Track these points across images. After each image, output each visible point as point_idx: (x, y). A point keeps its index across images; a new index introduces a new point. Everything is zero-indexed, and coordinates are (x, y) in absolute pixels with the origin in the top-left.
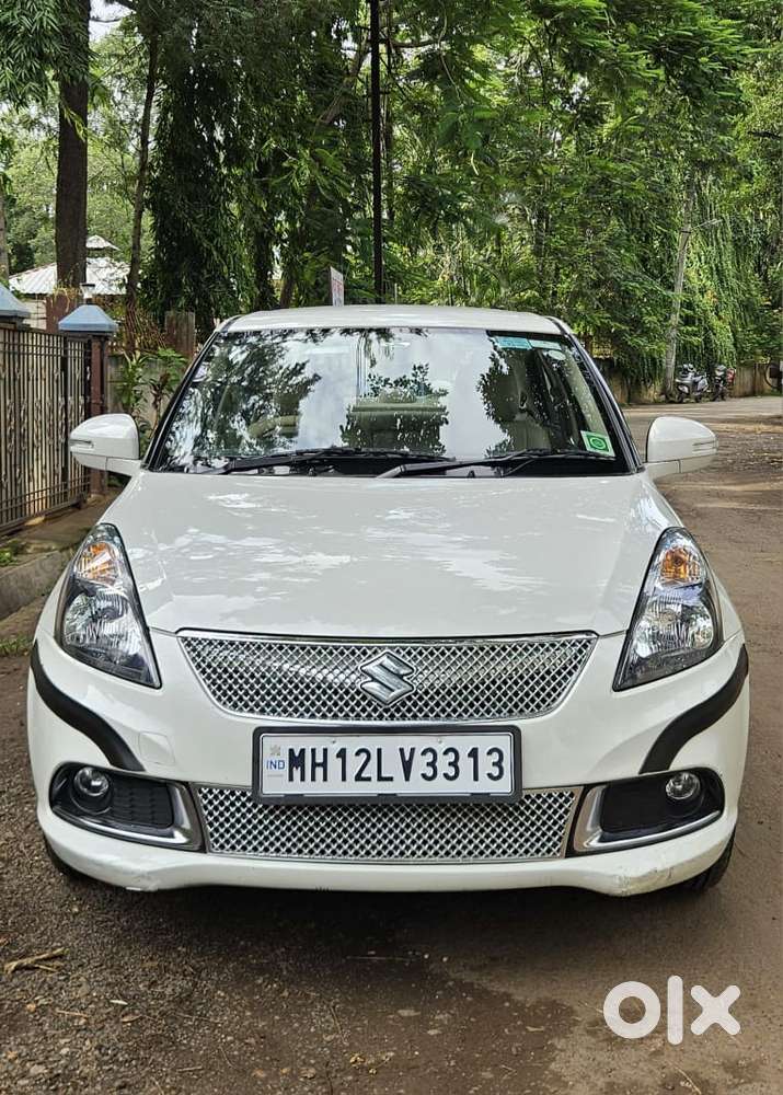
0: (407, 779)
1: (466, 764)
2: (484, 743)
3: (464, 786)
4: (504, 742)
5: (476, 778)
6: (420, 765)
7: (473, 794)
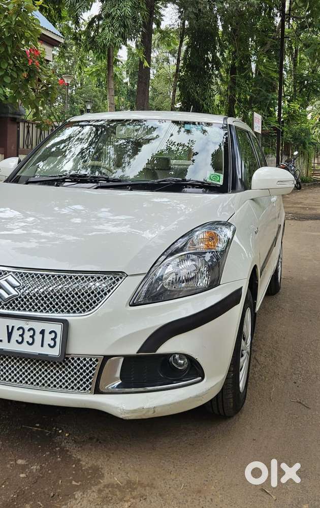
0: (9, 342)
1: (38, 337)
2: (49, 327)
3: (36, 349)
4: (58, 328)
5: (42, 346)
6: (16, 335)
7: (39, 354)
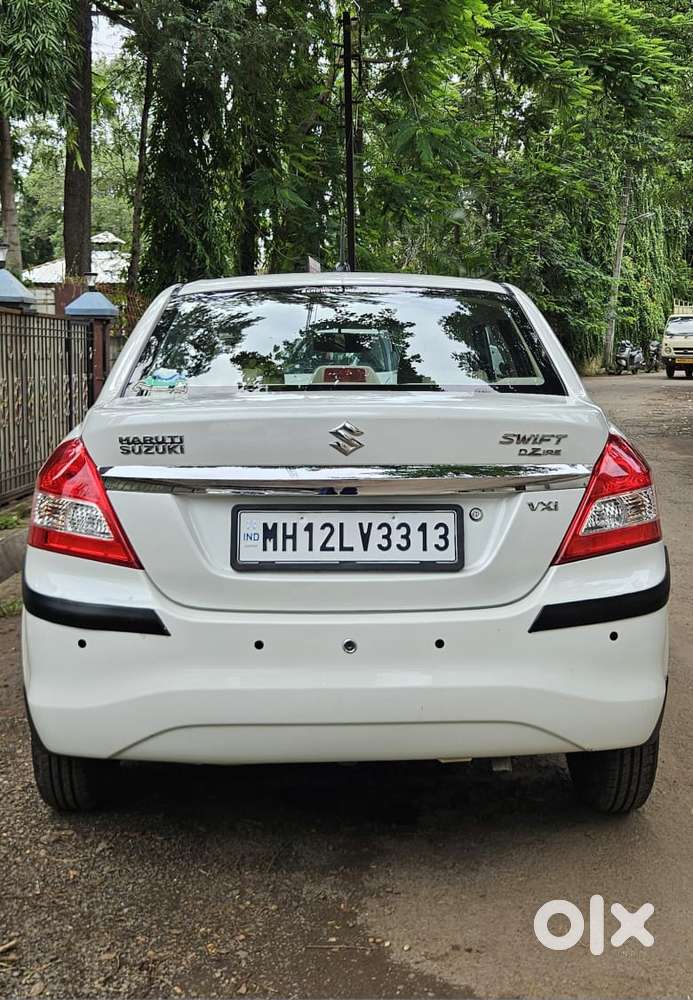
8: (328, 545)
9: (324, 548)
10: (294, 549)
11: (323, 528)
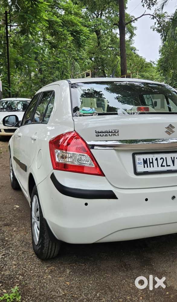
8: (163, 165)
9: (162, 166)
10: (153, 167)
11: (161, 159)
